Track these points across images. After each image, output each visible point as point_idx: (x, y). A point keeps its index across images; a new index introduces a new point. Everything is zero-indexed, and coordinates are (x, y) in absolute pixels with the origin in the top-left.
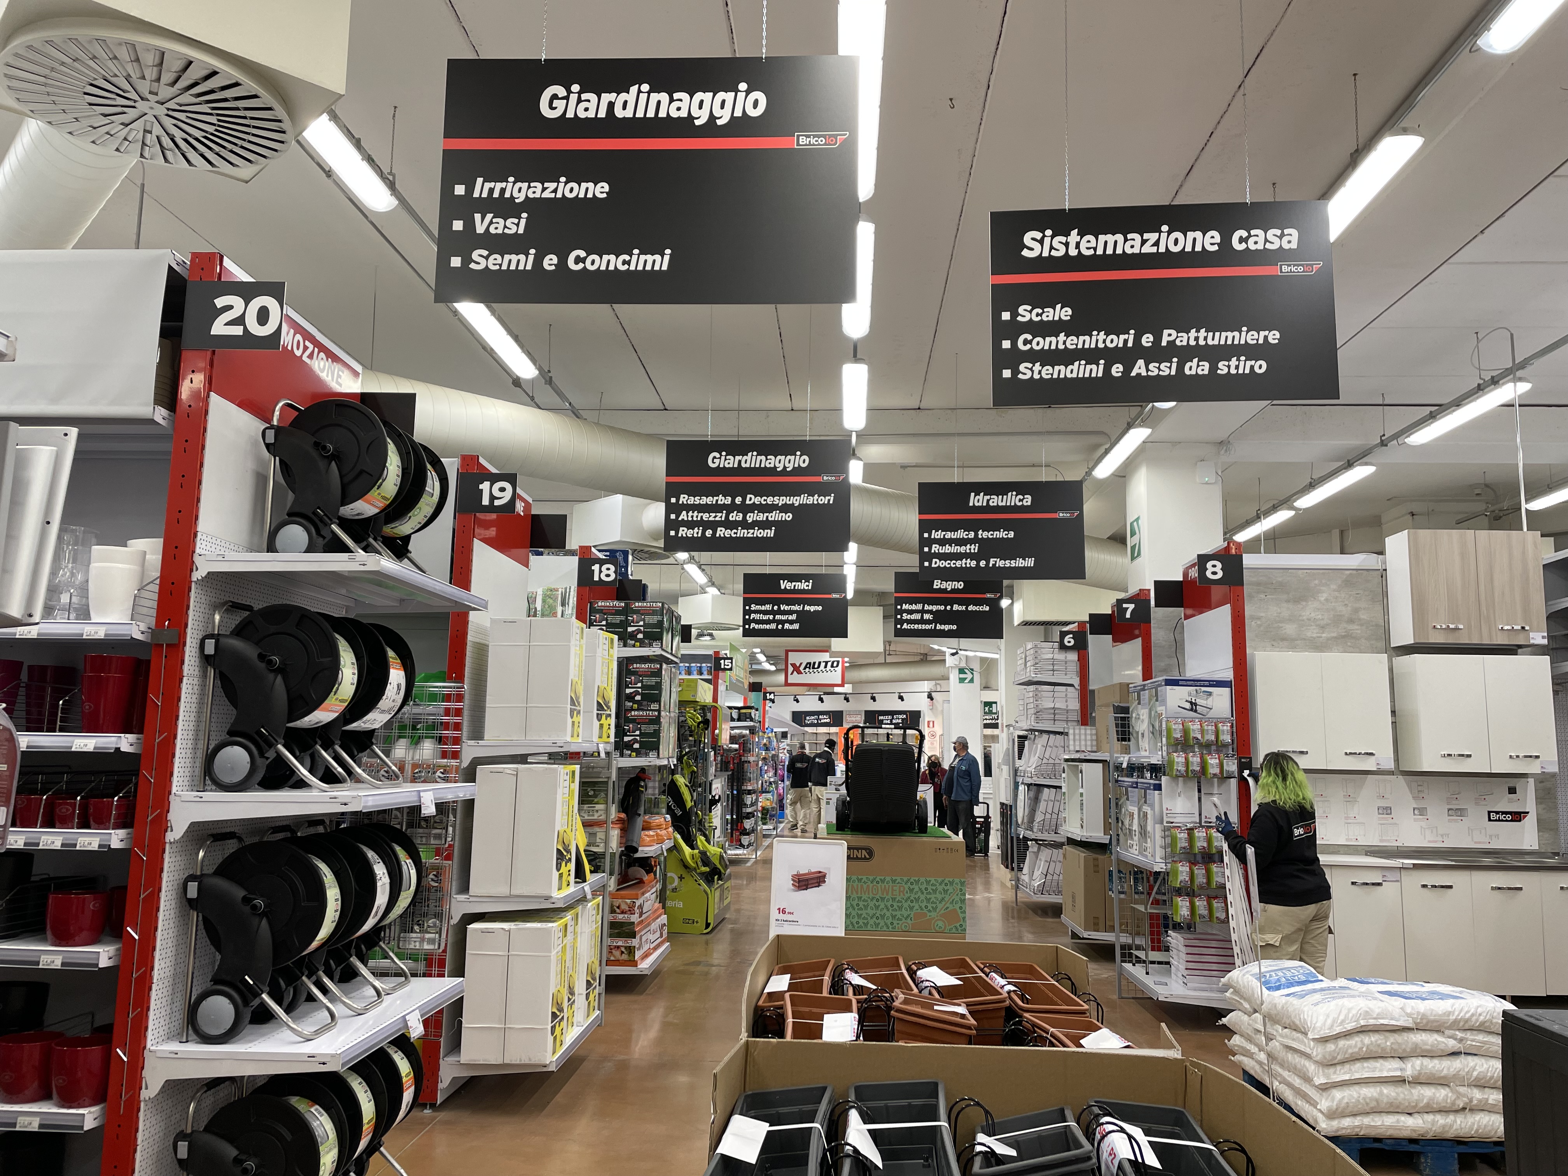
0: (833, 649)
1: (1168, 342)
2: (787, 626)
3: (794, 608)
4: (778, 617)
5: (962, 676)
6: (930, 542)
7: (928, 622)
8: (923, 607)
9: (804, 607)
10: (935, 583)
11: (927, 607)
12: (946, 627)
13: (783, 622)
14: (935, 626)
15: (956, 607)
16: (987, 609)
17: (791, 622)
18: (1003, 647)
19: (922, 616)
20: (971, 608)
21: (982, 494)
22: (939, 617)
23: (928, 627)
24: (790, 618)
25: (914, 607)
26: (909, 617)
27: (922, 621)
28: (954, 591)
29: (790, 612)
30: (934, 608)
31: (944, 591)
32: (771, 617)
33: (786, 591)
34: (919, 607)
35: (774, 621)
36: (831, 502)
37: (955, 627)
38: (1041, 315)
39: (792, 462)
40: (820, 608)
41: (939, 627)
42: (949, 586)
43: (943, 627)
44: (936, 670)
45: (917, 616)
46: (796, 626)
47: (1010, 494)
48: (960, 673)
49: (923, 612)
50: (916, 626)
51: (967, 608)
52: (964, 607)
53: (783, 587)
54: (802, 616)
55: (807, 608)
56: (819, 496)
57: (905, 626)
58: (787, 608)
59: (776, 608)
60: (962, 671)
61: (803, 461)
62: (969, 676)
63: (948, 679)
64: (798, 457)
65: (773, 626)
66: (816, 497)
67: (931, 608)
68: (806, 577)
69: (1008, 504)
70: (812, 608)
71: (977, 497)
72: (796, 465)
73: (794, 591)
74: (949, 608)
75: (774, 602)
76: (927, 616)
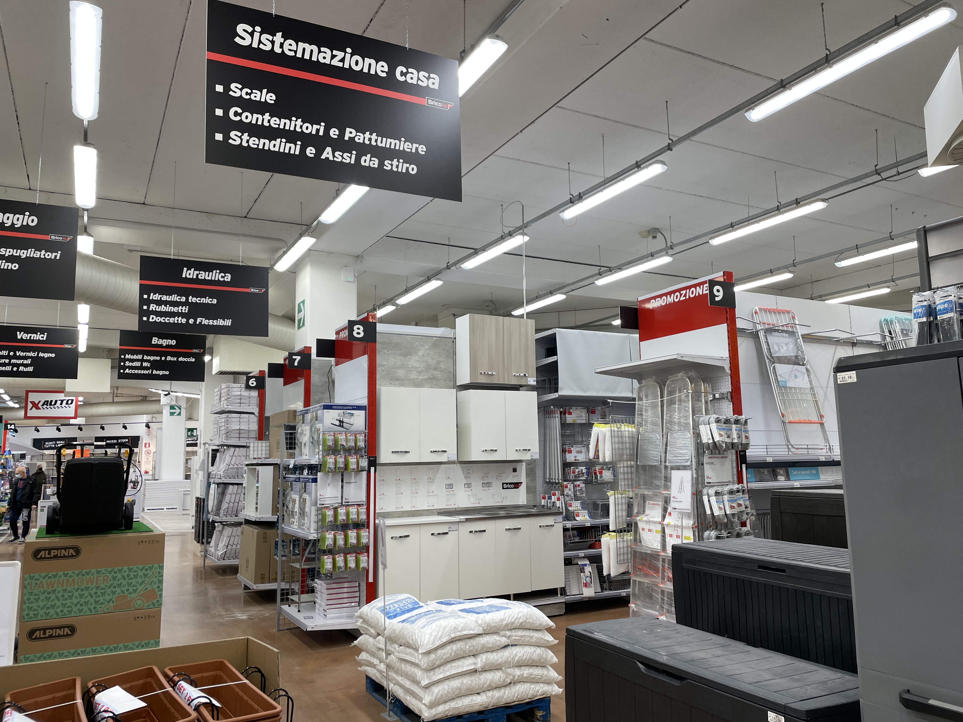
0: (68, 389)
1: (349, 137)
2: (21, 369)
3: (28, 354)
4: (13, 361)
5: (172, 411)
6: (149, 302)
7: (146, 368)
8: (143, 357)
9: (38, 354)
10: (153, 340)
11: (145, 357)
12: (161, 373)
13: (18, 366)
14: (152, 372)
15: (169, 358)
16: (193, 360)
17: (26, 366)
18: (203, 390)
19: (142, 364)
20: (181, 359)
21: (193, 269)
22: (155, 365)
23: (146, 372)
24: (25, 362)
25: (135, 357)
26: (130, 364)
27: (142, 368)
28: (168, 346)
29: (26, 358)
30: (152, 358)
31: (161, 346)
32: (7, 361)
33: (22, 340)
34: (140, 357)
35: (9, 364)
36: (58, 258)
37: (167, 373)
38: (250, 94)
39: (21, 220)
40: (53, 355)
41: (155, 372)
42: (164, 342)
43: (158, 372)
44: (153, 407)
45: (138, 364)
46: (31, 369)
47: (214, 272)
48: (171, 409)
49: (142, 361)
50: (136, 371)
51: (177, 359)
52: (175, 359)
53: (19, 337)
54: (35, 361)
55: (41, 355)
56: (46, 252)
57: (127, 371)
58: (22, 354)
59: (12, 354)
60: (172, 407)
61: (33, 221)
62: (178, 411)
63: (162, 413)
64: (26, 217)
65: (9, 368)
66: (43, 252)
67: (149, 358)
68: (42, 331)
69: (213, 279)
70: (46, 355)
71: (189, 271)
72: (25, 223)
73: (30, 341)
74: (163, 358)
75: (9, 349)
76: (145, 364)
